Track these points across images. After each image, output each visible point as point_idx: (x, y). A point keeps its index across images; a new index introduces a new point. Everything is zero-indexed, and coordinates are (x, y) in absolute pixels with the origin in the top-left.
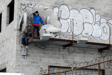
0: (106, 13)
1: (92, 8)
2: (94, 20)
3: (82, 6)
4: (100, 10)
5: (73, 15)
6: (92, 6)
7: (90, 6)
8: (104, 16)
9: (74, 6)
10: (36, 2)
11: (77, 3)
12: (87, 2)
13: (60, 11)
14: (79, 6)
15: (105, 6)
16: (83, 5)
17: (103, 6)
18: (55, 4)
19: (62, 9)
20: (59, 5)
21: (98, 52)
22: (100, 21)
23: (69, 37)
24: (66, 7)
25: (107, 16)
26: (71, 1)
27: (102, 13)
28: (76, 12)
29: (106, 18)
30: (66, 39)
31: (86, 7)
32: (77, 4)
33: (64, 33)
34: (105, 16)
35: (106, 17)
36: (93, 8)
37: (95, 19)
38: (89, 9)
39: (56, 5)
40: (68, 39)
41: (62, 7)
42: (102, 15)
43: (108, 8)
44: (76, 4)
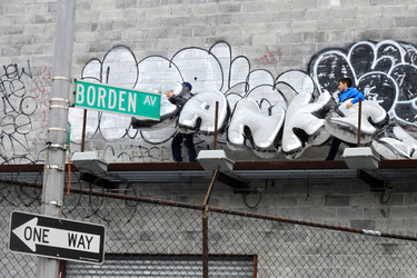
0: (274, 50)
1: (218, 42)
2: (226, 83)
3: (183, 41)
4: (251, 44)
5: (148, 77)
6: (219, 35)
7: (213, 34)
8: (264, 63)
9: (153, 45)
10: (30, 57)
11: (164, 35)
12: (202, 24)
13: (105, 70)
14: (173, 41)
15: (269, 26)
16: (185, 35)
17: (261, 24)
18: (92, 50)
19: (113, 62)
20: (103, 51)
21: (235, 192)
22: (247, 83)
23: (130, 152)
24: (126, 54)
25: (277, 58)
26: (144, 31)
27: (257, 51)
28: (159, 64)
29: (272, 68)
30: (119, 161)
31: (196, 41)
32: (166, 37)
33: (115, 141)
34: (268, 63)
35: (274, 62)
36: (223, 42)
37: (226, 78)
38: (207, 46)
39: (94, 55)
40: (128, 161)
41: (111, 55)
42: (256, 60)
43: (283, 31)
44: (161, 37)
